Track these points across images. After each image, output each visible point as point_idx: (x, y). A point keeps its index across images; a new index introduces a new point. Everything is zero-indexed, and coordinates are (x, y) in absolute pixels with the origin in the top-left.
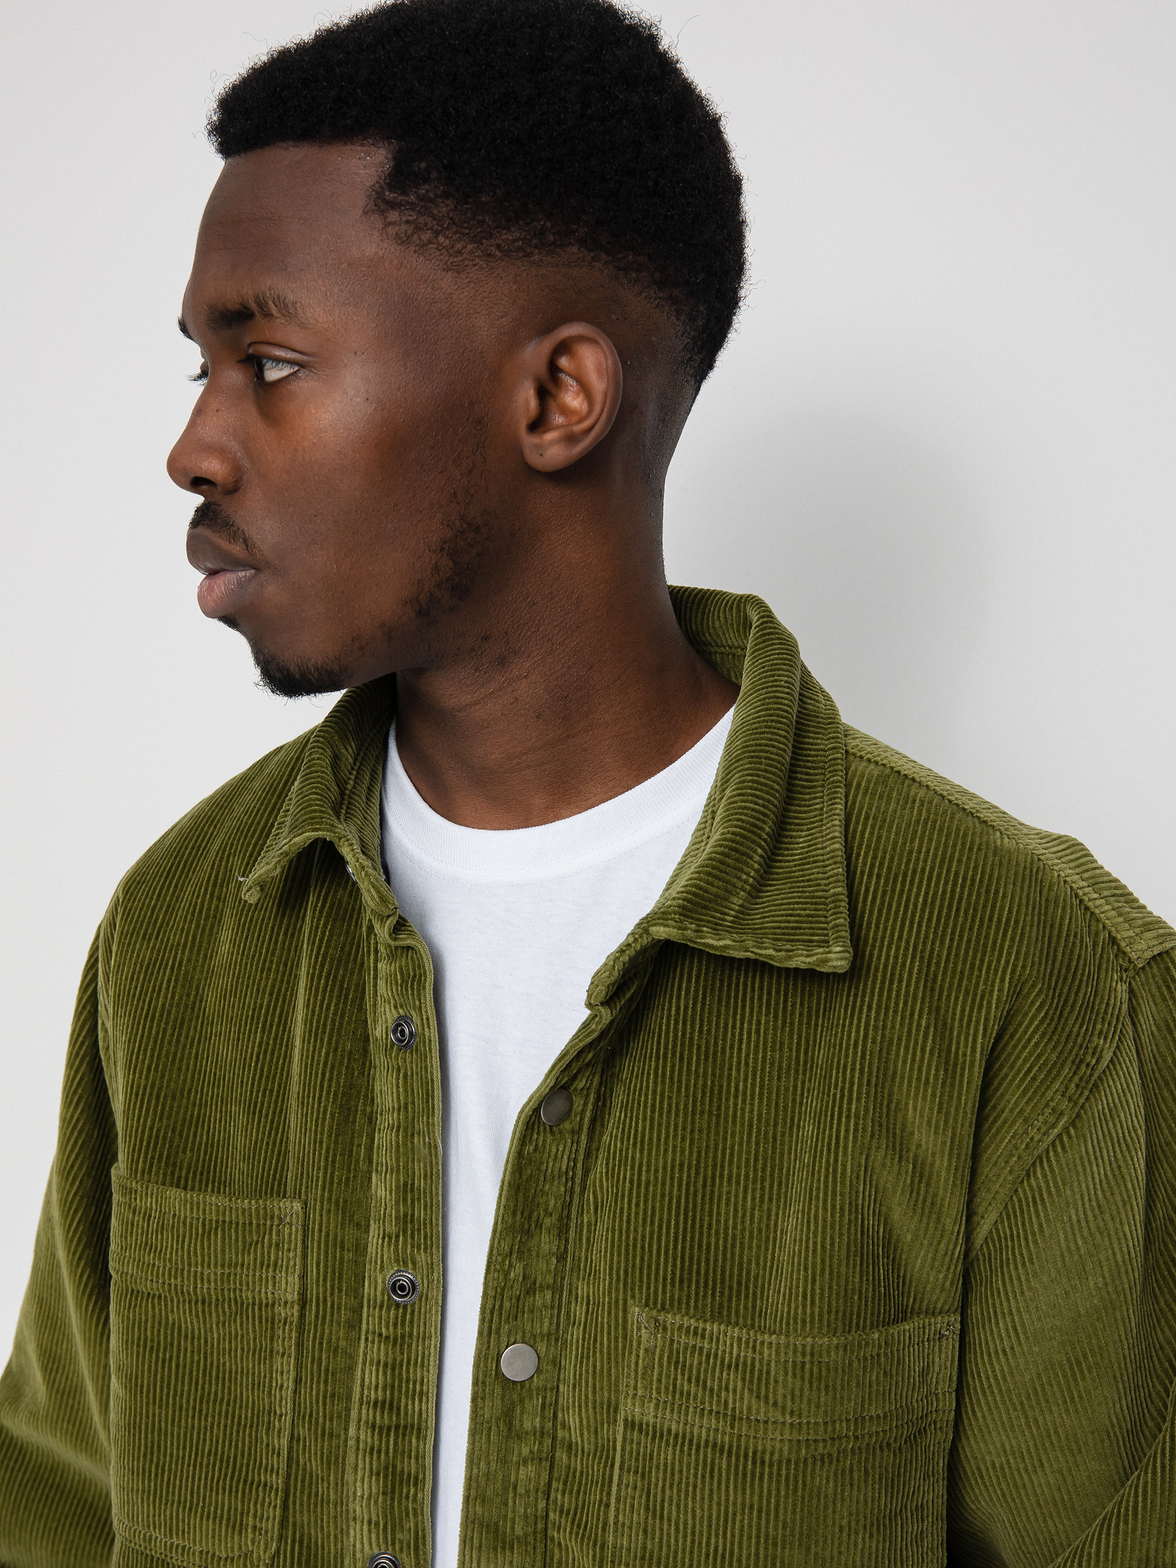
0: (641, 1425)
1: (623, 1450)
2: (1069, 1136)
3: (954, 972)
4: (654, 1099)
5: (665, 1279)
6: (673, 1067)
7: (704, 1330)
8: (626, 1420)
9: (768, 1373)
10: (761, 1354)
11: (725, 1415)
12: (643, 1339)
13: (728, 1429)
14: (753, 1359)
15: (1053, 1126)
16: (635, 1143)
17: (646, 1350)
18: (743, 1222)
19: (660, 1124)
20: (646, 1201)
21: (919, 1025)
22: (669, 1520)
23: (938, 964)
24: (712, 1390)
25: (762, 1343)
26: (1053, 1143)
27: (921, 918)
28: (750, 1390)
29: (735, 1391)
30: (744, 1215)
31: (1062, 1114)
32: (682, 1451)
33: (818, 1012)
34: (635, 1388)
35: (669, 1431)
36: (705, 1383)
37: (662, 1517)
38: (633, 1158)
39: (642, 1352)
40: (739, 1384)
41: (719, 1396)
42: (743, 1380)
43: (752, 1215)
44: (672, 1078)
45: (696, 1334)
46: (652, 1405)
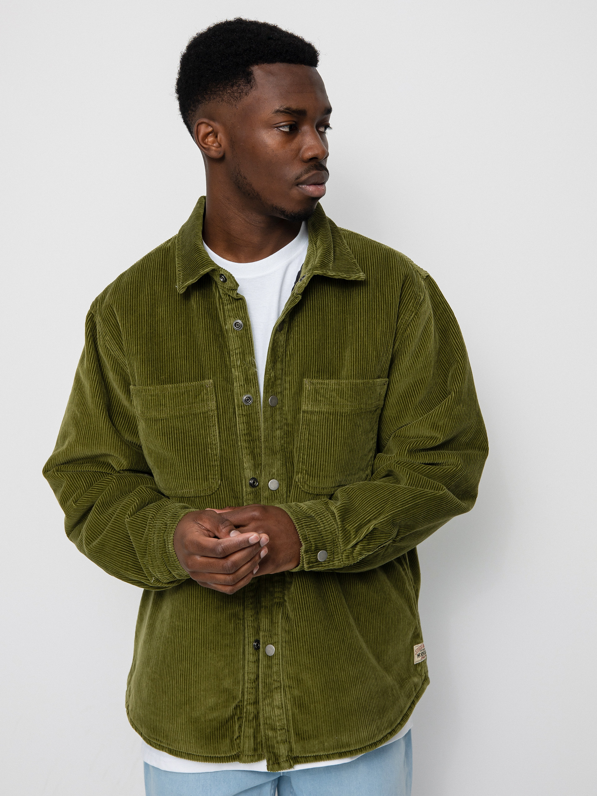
0: (307, 412)
1: (302, 419)
3: (383, 281)
4: (306, 322)
5: (312, 372)
6: (311, 313)
7: (324, 383)
8: (303, 411)
9: (343, 391)
10: (341, 386)
11: (331, 404)
12: (307, 388)
13: (332, 408)
14: (339, 388)
15: (411, 316)
16: (302, 335)
17: (308, 391)
18: (333, 355)
19: (309, 329)
20: (307, 351)
21: (376, 296)
22: (315, 436)
23: (378, 280)
24: (327, 398)
25: (341, 383)
26: (412, 320)
27: (371, 268)
28: (338, 396)
29: (334, 397)
30: (333, 353)
32: (319, 416)
33: (346, 297)
34: (305, 402)
35: (315, 412)
36: (325, 396)
37: (313, 436)
38: (302, 339)
39: (307, 392)
40: (335, 395)
41: (329, 399)
42: (336, 394)
43: (335, 352)
44: (311, 316)
45: (322, 384)
46: (310, 406)
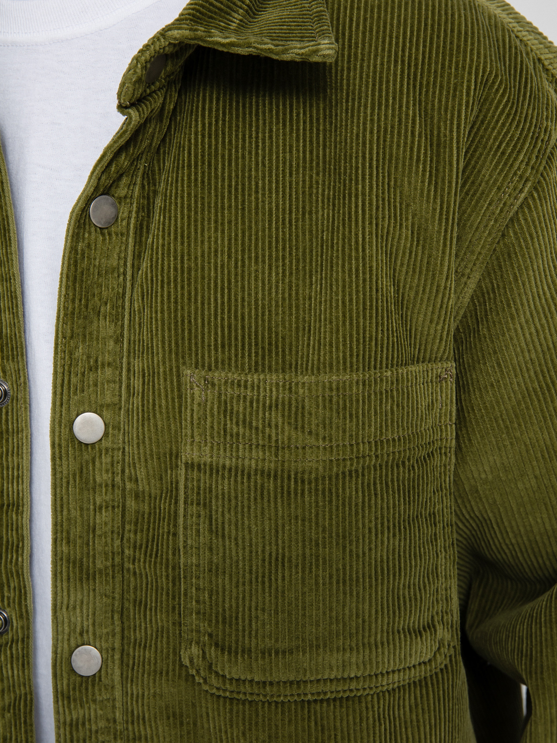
0: (199, 465)
1: (187, 488)
2: (534, 199)
3: (429, 72)
4: (189, 200)
5: (209, 346)
6: (203, 173)
7: (246, 381)
8: (186, 464)
9: (303, 408)
10: (296, 393)
11: (270, 446)
12: (196, 396)
13: (273, 458)
14: (290, 399)
15: (521, 191)
16: (176, 238)
17: (199, 404)
18: (270, 294)
19: (196, 221)
20: (189, 285)
21: (407, 115)
23: (416, 65)
24: (257, 428)
25: (297, 384)
26: (521, 207)
27: (398, 32)
28: (289, 423)
29: (277, 426)
30: (270, 289)
31: (527, 180)
32: (236, 481)
33: (318, 119)
34: (192, 437)
35: (224, 467)
36: (251, 423)
38: (176, 251)
39: (195, 407)
40: (280, 420)
41: (263, 432)
42: (283, 416)
43: (277, 287)
44: (203, 182)
45: (239, 385)
46: (208, 449)
